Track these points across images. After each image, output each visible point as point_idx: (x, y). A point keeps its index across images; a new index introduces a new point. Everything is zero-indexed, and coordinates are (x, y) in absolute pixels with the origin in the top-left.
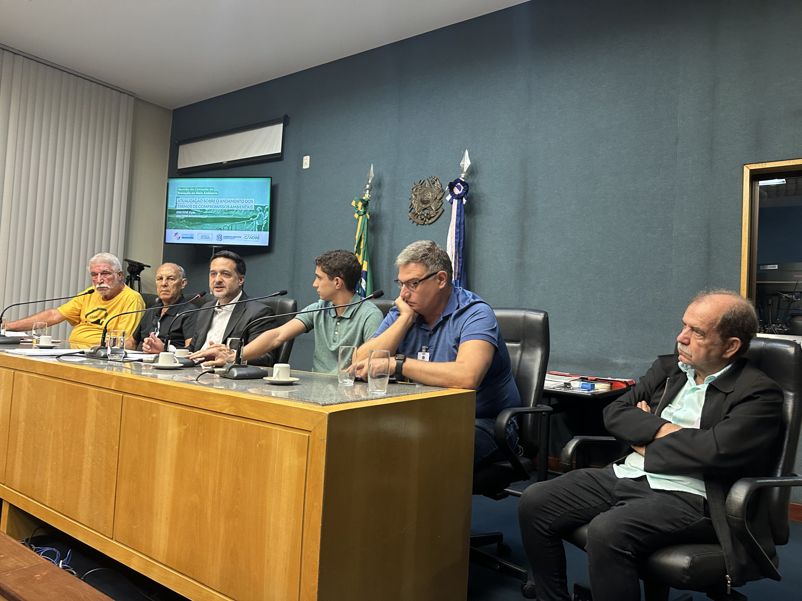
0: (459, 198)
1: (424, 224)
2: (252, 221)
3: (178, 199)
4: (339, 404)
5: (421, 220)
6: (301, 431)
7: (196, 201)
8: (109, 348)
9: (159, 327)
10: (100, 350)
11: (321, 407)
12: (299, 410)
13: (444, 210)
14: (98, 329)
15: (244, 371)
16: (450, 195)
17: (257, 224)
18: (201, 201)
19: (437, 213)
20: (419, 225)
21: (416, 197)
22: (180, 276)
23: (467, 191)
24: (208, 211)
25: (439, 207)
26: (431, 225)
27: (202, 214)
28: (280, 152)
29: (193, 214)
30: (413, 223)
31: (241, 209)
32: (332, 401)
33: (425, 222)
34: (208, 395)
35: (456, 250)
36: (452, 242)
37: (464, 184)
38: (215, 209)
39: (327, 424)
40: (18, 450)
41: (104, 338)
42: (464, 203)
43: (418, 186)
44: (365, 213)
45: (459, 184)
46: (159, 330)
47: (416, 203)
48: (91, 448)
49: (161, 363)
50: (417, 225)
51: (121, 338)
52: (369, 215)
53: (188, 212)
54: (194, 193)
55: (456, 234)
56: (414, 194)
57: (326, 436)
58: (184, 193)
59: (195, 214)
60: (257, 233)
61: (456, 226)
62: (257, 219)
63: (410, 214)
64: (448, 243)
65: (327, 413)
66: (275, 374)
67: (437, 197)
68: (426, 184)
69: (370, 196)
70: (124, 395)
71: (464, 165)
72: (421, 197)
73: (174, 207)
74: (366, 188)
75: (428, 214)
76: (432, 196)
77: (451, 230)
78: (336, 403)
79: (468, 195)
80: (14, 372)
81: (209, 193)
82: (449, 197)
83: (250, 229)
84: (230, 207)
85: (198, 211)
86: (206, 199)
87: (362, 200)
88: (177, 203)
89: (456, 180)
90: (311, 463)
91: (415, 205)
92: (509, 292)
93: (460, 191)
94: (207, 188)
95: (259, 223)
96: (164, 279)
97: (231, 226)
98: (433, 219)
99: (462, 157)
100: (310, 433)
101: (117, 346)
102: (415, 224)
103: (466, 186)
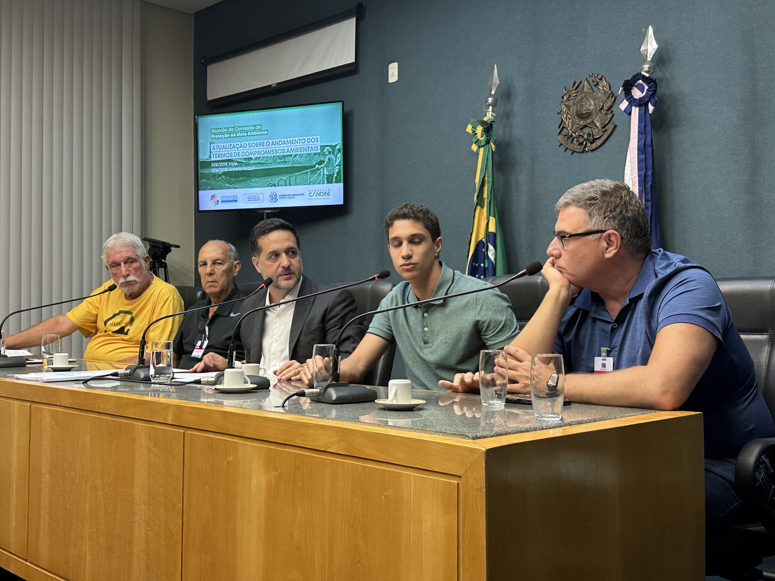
0: (642, 104)
1: (583, 152)
2: (318, 169)
3: (212, 145)
4: (497, 436)
5: (579, 145)
6: (446, 476)
7: (238, 146)
8: (151, 366)
9: (207, 334)
10: (137, 370)
11: (471, 441)
12: (441, 446)
13: (616, 126)
14: (123, 340)
15: (345, 392)
16: (625, 100)
17: (326, 173)
18: (245, 146)
19: (604, 132)
20: (575, 153)
21: (569, 110)
22: (230, 258)
23: (655, 92)
24: (256, 159)
25: (607, 121)
26: (595, 152)
27: (247, 165)
28: (354, 61)
29: (234, 166)
30: (565, 151)
31: (302, 153)
32: (486, 432)
33: (585, 147)
34: (307, 426)
35: (641, 188)
36: (634, 176)
37: (650, 81)
38: (264, 155)
39: (484, 465)
40: (43, 512)
41: (142, 353)
42: (650, 112)
43: (571, 91)
44: (488, 142)
45: (640, 81)
46: (208, 338)
47: (569, 118)
48: (143, 507)
49: (227, 385)
50: (572, 154)
51: (167, 352)
52: (495, 144)
53: (228, 164)
54: (235, 135)
55: (639, 162)
56: (565, 105)
57: (484, 483)
58: (221, 136)
59: (237, 166)
60: (325, 186)
61: (638, 149)
62: (325, 166)
63: (560, 138)
64: (625, 178)
65: (484, 449)
66: (391, 395)
67: (603, 106)
68: (584, 86)
69: (494, 115)
70: (187, 430)
71: (647, 50)
72: (577, 108)
73: (207, 157)
74: (487, 104)
75: (589, 135)
76: (595, 105)
77: (630, 156)
78: (492, 434)
79: (656, 98)
80: (30, 405)
81: (255, 133)
82: (624, 105)
83: (316, 181)
84: (286, 151)
85: (242, 161)
86: (251, 143)
87: (483, 123)
88: (212, 151)
89: (634, 76)
90: (464, 522)
91: (568, 123)
92: (735, 251)
93: (643, 93)
94: (252, 126)
95: (328, 171)
96: (209, 264)
97: (288, 179)
98: (599, 143)
99: (643, 37)
100: (459, 479)
101: (163, 364)
102: (569, 152)
103: (652, 84)
